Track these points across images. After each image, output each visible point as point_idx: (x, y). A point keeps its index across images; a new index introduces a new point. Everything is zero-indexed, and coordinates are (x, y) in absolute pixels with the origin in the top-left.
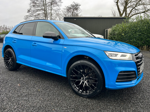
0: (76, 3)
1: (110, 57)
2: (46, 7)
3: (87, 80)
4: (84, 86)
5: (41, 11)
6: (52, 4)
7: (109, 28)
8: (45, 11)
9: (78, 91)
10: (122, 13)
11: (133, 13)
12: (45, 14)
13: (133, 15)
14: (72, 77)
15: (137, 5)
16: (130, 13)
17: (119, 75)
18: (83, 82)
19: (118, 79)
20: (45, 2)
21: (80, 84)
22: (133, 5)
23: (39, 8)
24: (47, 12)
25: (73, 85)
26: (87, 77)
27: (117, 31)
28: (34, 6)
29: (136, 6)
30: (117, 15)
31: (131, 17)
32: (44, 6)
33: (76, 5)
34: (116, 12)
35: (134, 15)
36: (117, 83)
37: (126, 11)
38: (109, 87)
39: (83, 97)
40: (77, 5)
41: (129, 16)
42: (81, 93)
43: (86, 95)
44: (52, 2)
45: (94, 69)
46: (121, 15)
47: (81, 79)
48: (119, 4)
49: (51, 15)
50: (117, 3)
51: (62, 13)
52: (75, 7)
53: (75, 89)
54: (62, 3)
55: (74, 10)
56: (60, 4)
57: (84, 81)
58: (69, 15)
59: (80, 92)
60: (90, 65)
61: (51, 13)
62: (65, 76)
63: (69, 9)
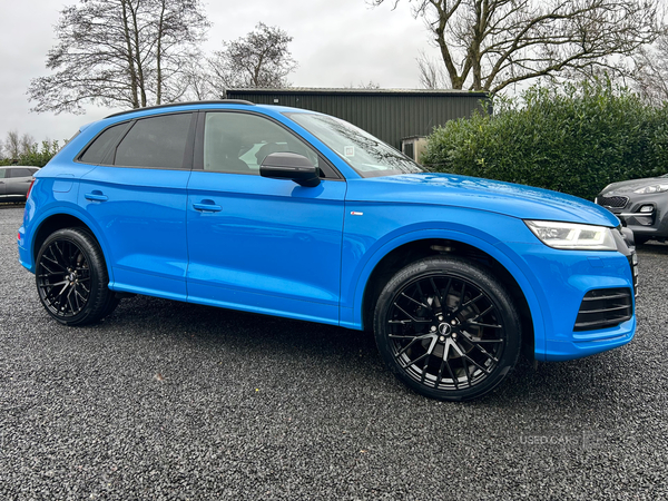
0: (270, 30)
2: (137, 42)
3: (454, 335)
5: (115, 59)
6: (161, 34)
7: (417, 138)
8: (130, 59)
9: (422, 380)
10: (459, 75)
11: (503, 75)
12: (133, 73)
13: (505, 84)
15: (519, 45)
16: (493, 75)
17: (585, 305)
18: (440, 344)
19: (580, 318)
20: (130, 19)
21: (429, 352)
22: (502, 43)
23: (104, 48)
24: (140, 66)
25: (399, 357)
27: (454, 149)
28: (78, 36)
29: (515, 48)
30: (444, 84)
31: (497, 90)
32: (128, 37)
33: (269, 37)
34: (437, 72)
35: (509, 82)
36: (577, 336)
37: (479, 67)
38: (549, 352)
39: (444, 401)
40: (277, 38)
41: (491, 88)
42: (436, 385)
43: (458, 390)
44: (162, 21)
45: (488, 288)
46: (457, 82)
47: (427, 331)
49: (160, 80)
50: (440, 32)
51: (209, 72)
52: (268, 46)
53: (410, 373)
54: (206, 28)
55: (261, 60)
56: (198, 31)
57: (442, 339)
58: (243, 79)
59: (430, 384)
61: (159, 70)
62: (358, 325)
63: (239, 56)
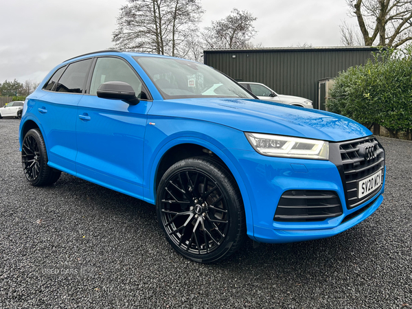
0: (241, 13)
1: (262, 150)
2: (160, 25)
3: (203, 215)
4: (194, 230)
5: (149, 35)
6: (175, 18)
7: (328, 79)
8: (157, 35)
9: (180, 245)
10: (370, 36)
11: (403, 35)
12: (158, 43)
13: (403, 41)
14: (165, 205)
16: (395, 36)
17: (282, 201)
19: (278, 211)
20: (157, 11)
21: (185, 225)
22: (404, 12)
23: (142, 29)
24: (161, 39)
25: (166, 226)
26: (203, 205)
27: (349, 86)
28: (129, 23)
30: (358, 42)
31: (397, 46)
32: (156, 22)
33: (241, 18)
34: (354, 34)
35: (407, 40)
37: (384, 30)
38: (256, 235)
39: (192, 261)
40: (246, 17)
41: (393, 45)
42: (188, 249)
43: (199, 254)
44: (176, 11)
45: (220, 182)
46: (369, 41)
48: (362, 9)
49: (174, 45)
50: (358, 7)
51: (202, 41)
52: (240, 24)
53: (173, 238)
54: (201, 14)
55: (234, 32)
56: (196, 15)
57: (196, 216)
58: (224, 45)
59: (184, 247)
60: (209, 172)
61: (174, 40)
62: (152, 201)
63: (221, 31)
